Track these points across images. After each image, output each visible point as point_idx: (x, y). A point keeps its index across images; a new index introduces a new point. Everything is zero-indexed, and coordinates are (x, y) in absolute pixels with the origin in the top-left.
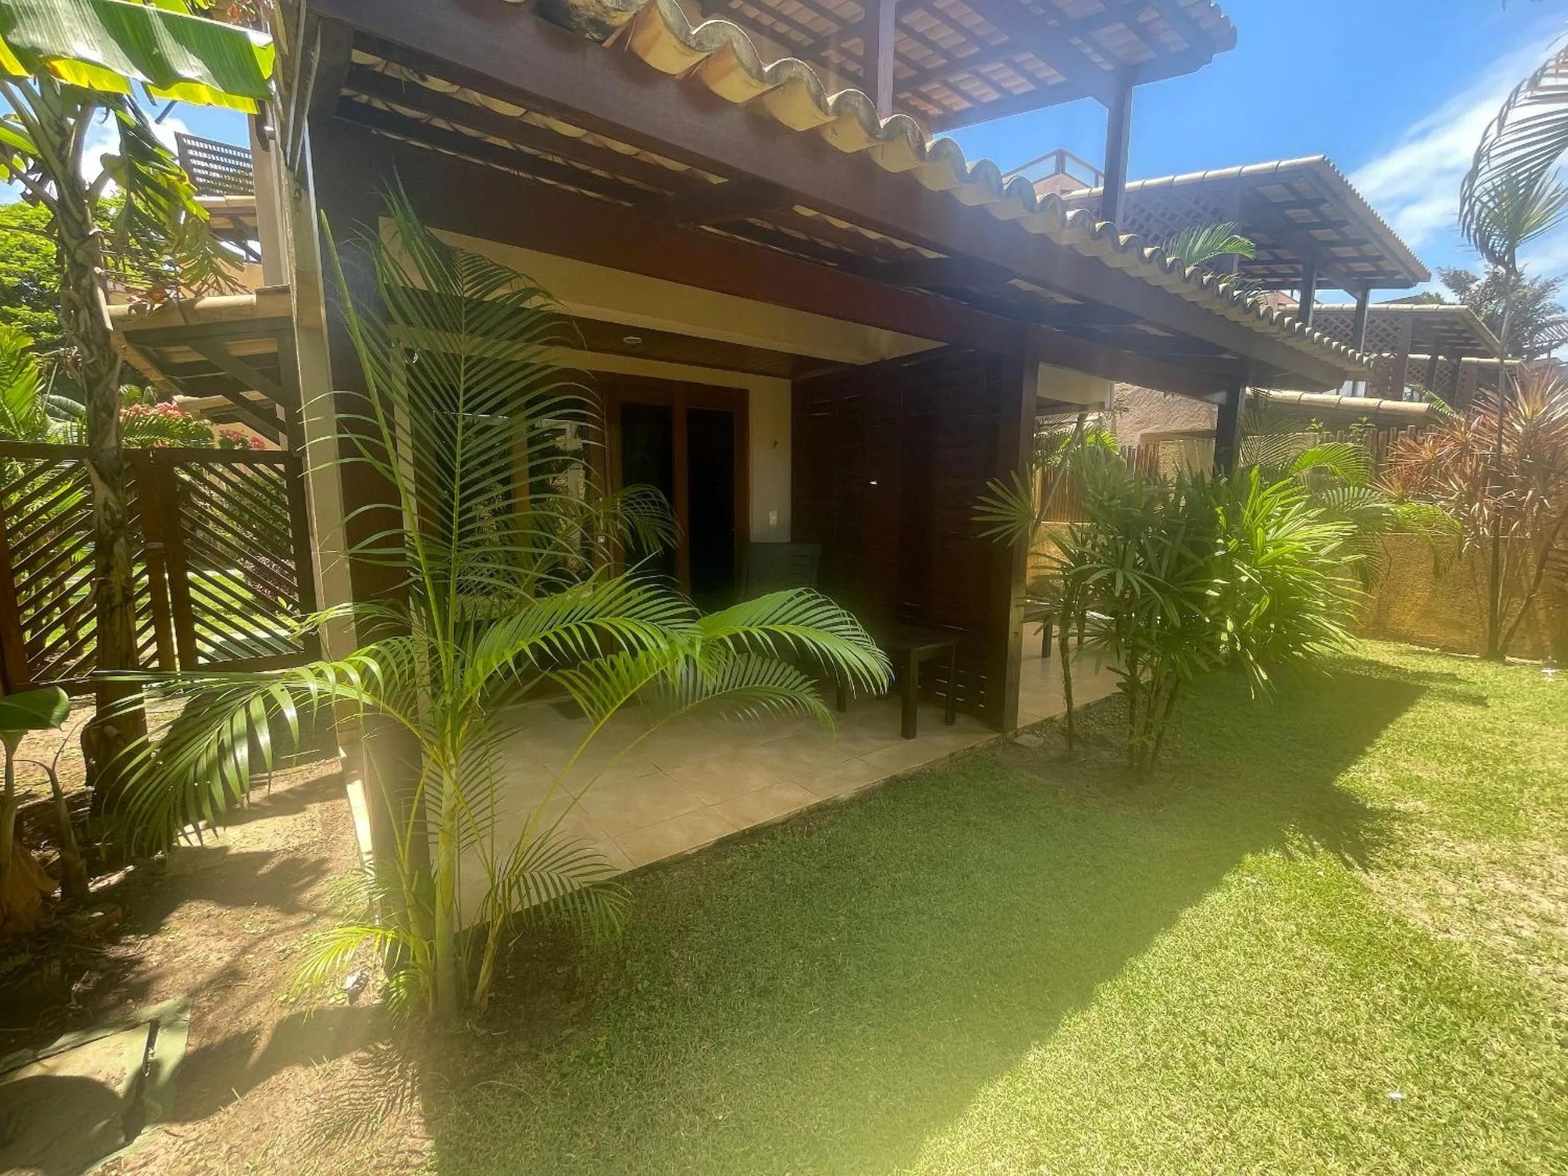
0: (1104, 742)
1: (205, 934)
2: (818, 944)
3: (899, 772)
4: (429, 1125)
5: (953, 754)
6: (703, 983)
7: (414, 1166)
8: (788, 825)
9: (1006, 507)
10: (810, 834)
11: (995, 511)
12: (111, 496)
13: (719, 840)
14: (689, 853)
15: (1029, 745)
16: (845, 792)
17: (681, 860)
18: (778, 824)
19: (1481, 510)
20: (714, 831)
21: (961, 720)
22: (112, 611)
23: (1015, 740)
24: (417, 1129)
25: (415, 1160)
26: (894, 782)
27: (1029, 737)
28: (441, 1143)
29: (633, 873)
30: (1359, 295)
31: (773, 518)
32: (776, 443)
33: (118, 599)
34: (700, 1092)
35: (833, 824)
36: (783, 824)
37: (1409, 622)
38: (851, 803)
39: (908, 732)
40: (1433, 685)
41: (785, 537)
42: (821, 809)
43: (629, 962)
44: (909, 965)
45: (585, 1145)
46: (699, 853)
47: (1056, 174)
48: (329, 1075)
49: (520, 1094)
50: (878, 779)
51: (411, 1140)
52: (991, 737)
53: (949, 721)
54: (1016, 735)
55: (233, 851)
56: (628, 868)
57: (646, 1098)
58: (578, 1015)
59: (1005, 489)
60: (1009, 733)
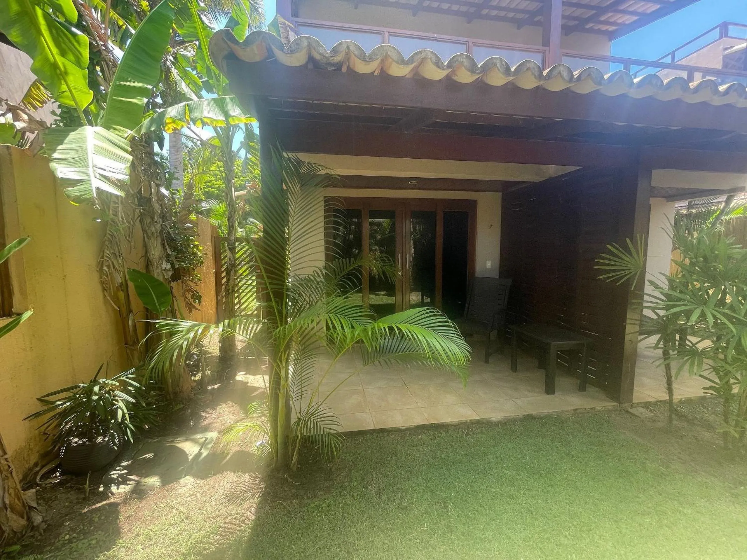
0: (709, 426)
1: (230, 412)
2: (443, 494)
3: (534, 413)
4: (258, 509)
5: (576, 410)
6: (379, 494)
7: (245, 524)
8: (458, 427)
9: (623, 262)
10: (467, 435)
12: (231, 256)
14: (401, 428)
15: (639, 415)
16: (496, 416)
17: (397, 431)
18: (453, 425)
20: (418, 420)
21: (591, 390)
22: (229, 294)
23: (630, 410)
24: (253, 510)
25: (247, 522)
26: (529, 418)
27: (641, 410)
28: (258, 519)
29: (374, 431)
31: (489, 264)
32: (492, 225)
33: (230, 291)
34: (354, 544)
35: (482, 432)
36: (455, 426)
38: (498, 424)
39: (550, 391)
41: (495, 274)
42: (478, 422)
43: (353, 471)
44: (488, 525)
45: (300, 545)
46: (407, 430)
47: (721, 38)
48: (240, 477)
49: (290, 512)
50: (520, 414)
51: (249, 513)
52: (610, 404)
53: (582, 388)
54: (631, 407)
55: (249, 384)
56: (372, 427)
57: (331, 536)
58: (327, 487)
59: (621, 249)
60: (626, 405)
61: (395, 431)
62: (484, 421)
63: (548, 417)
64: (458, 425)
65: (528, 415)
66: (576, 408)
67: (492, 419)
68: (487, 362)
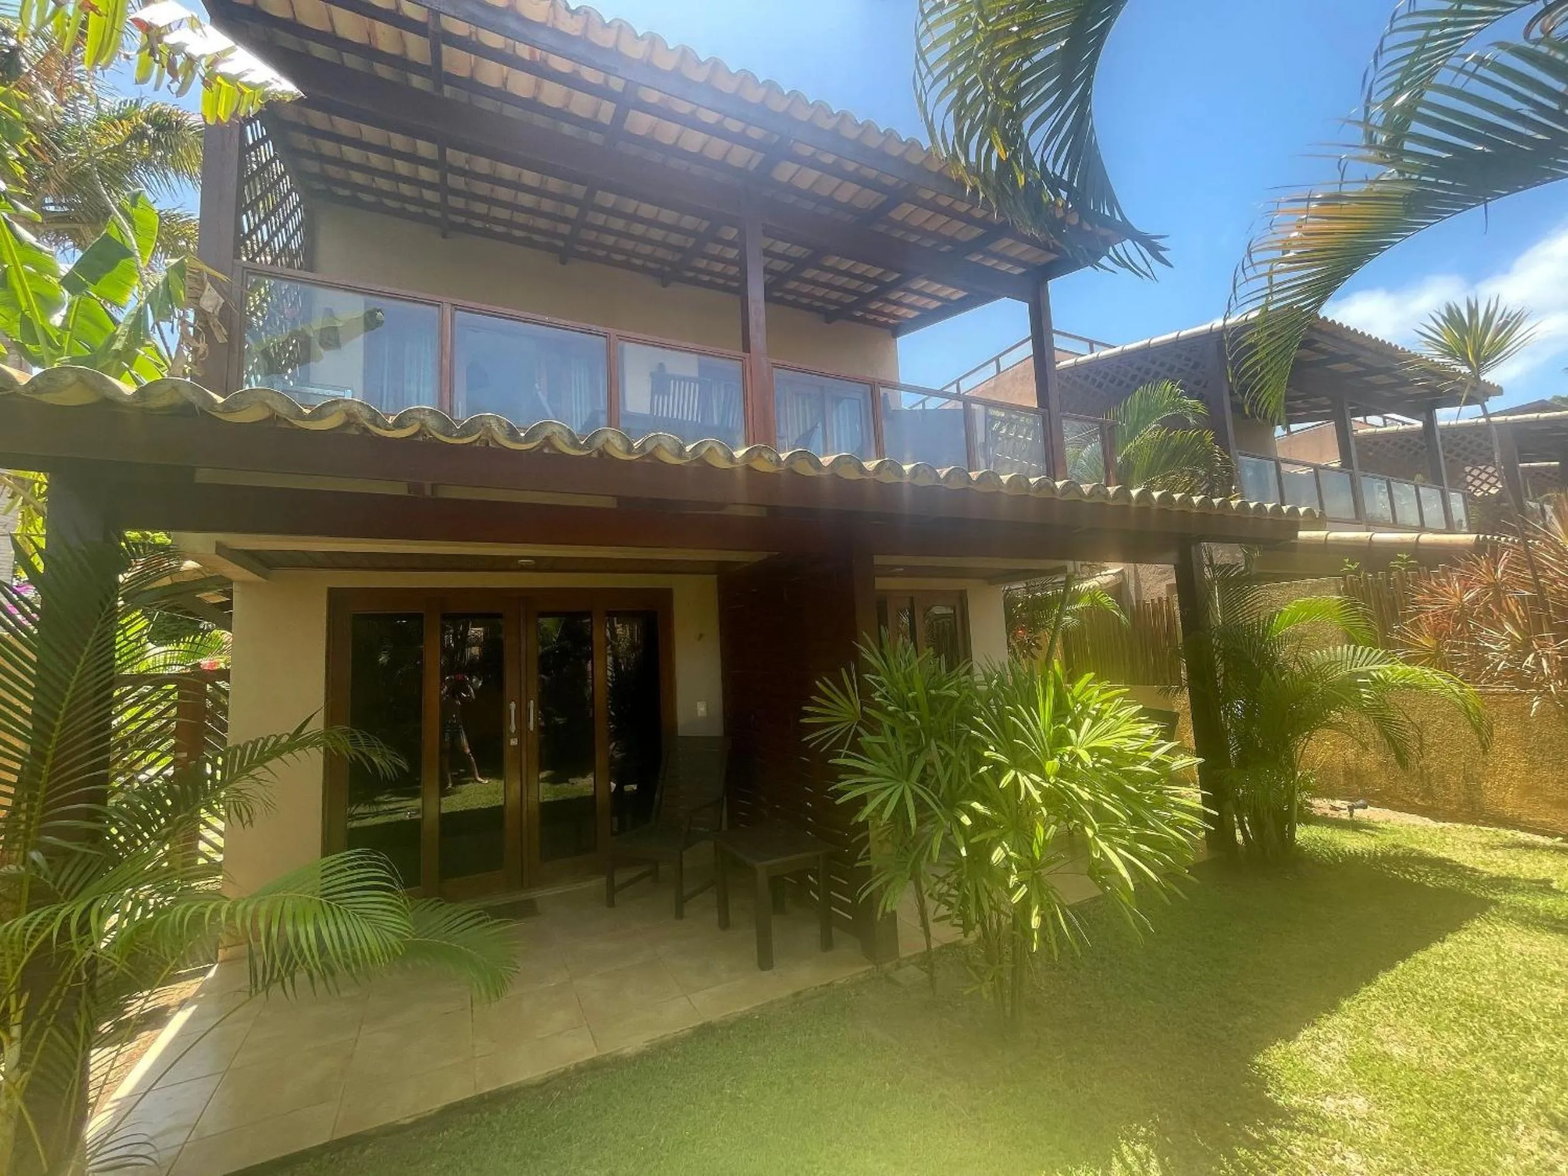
3: (715, 1018)
5: (798, 994)
8: (545, 1089)
9: (838, 708)
11: (825, 711)
13: (446, 1106)
14: (402, 1122)
15: (903, 981)
16: (634, 1044)
17: (392, 1132)
18: (532, 1087)
19: (1538, 663)
23: (896, 974)
26: (705, 1031)
27: (912, 970)
30: (1424, 415)
31: (701, 709)
32: (701, 636)
36: (539, 1086)
37: (1510, 802)
39: (765, 961)
40: (1505, 898)
41: (716, 730)
42: (595, 1067)
46: (417, 1123)
52: (862, 970)
53: (826, 945)
54: (899, 966)
56: (321, 1140)
59: (834, 688)
60: (888, 966)
61: (387, 1134)
62: (608, 1059)
63: (744, 1019)
64: (548, 1081)
65: (702, 1026)
66: (797, 990)
67: (625, 1051)
68: (680, 915)
